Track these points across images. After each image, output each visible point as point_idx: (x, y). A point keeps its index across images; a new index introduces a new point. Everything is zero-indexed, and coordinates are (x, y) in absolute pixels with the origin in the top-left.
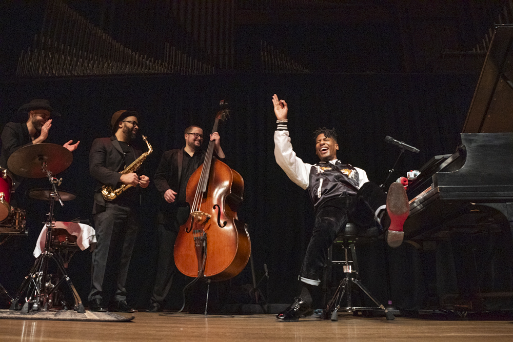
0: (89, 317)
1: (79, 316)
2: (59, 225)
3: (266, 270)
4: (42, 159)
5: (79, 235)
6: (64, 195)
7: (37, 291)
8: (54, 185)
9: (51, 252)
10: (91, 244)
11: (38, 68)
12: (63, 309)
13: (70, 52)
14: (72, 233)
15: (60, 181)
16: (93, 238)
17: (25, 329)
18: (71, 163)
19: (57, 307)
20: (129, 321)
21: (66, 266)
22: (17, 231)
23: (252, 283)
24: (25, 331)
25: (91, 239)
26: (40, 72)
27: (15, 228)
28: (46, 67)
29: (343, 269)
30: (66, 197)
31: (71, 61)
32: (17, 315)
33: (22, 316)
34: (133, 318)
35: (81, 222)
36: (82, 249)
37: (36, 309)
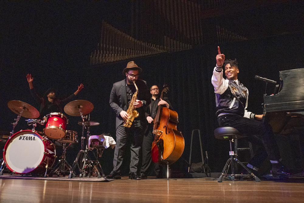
2: (95, 137)
3: (207, 155)
4: (79, 107)
5: (104, 141)
10: (110, 145)
14: (101, 140)
15: (86, 117)
16: (112, 143)
21: (100, 156)
22: (73, 141)
27: (72, 140)
29: (229, 154)
35: (105, 135)
36: (106, 148)
37: (81, 176)
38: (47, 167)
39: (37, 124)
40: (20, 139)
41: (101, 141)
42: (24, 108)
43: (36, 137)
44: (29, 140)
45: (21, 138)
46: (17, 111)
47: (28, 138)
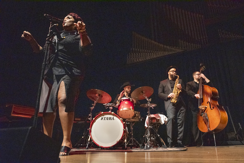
0: (169, 150)
1: (165, 150)
2: (153, 116)
3: (240, 126)
4: (143, 92)
5: (160, 119)
6: (153, 105)
7: (148, 141)
8: (149, 101)
9: (151, 126)
10: (165, 122)
11: (134, 60)
12: (158, 147)
13: (144, 51)
15: (150, 100)
16: (166, 119)
17: (146, 155)
18: (153, 92)
19: (156, 146)
20: (185, 150)
21: (157, 131)
23: (234, 131)
24: (146, 156)
25: (165, 120)
26: (135, 61)
28: (137, 59)
30: (154, 105)
31: (145, 54)
32: (143, 150)
33: (145, 150)
34: (187, 149)
35: (160, 114)
36: (162, 124)
37: (149, 148)
38: (125, 141)
39: (113, 107)
40: (101, 120)
41: (158, 119)
42: (99, 95)
43: (115, 117)
44: (109, 120)
45: (102, 118)
46: (93, 98)
47: (108, 118)
